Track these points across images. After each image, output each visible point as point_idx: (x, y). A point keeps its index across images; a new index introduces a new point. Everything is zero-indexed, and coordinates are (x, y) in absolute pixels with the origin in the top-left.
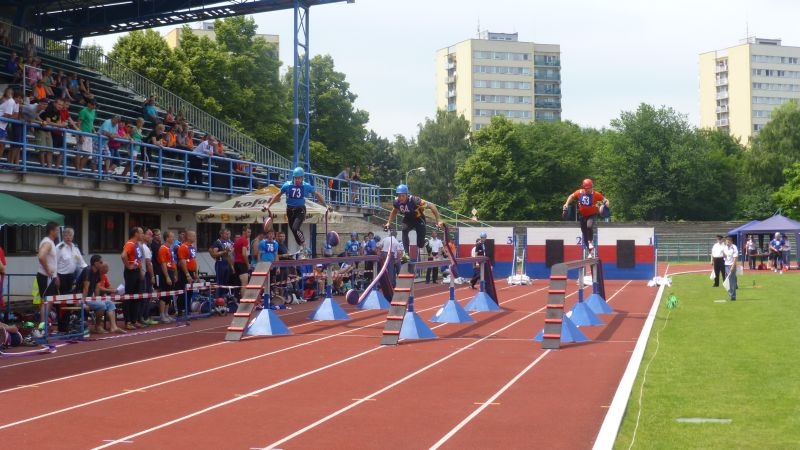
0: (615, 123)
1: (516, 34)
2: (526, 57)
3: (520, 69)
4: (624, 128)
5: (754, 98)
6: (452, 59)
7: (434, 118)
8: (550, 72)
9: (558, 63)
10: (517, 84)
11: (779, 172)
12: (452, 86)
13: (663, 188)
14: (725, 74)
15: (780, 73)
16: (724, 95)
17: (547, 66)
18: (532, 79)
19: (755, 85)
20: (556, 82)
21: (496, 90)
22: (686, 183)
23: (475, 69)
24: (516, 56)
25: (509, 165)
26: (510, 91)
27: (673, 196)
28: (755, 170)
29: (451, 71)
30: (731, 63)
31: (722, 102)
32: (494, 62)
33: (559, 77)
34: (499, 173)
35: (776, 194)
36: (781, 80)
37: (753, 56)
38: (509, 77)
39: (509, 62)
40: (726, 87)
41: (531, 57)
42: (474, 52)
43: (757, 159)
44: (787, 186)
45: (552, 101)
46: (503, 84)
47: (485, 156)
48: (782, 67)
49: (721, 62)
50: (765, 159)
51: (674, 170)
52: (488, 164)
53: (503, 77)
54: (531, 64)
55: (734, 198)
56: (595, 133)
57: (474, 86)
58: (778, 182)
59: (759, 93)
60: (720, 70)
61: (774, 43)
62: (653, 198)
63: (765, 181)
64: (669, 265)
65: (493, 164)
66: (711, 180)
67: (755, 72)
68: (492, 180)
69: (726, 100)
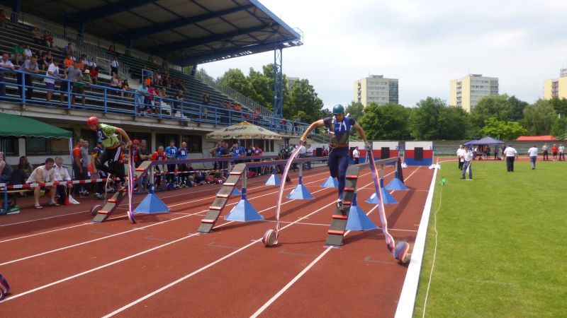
0: (417, 104)
1: (382, 76)
2: (386, 84)
3: (384, 88)
4: (421, 106)
5: (471, 96)
6: (359, 85)
7: (351, 104)
9: (398, 86)
11: (483, 122)
12: (359, 94)
14: (460, 88)
15: (481, 87)
16: (460, 95)
17: (393, 87)
18: (388, 91)
19: (471, 91)
20: (397, 92)
21: (375, 95)
22: (445, 126)
23: (368, 88)
24: (382, 83)
25: (376, 120)
27: (440, 131)
28: (473, 121)
29: (359, 89)
30: (463, 84)
31: (459, 98)
32: (374, 85)
34: (372, 123)
35: (481, 130)
36: (482, 89)
37: (471, 81)
39: (380, 85)
40: (461, 92)
41: (388, 84)
42: (367, 82)
44: (486, 127)
45: (395, 99)
46: (378, 93)
47: (368, 117)
48: (482, 85)
49: (459, 84)
50: (477, 117)
51: (440, 121)
52: (369, 119)
54: (387, 86)
55: (464, 132)
56: (410, 109)
57: (367, 95)
58: (482, 125)
59: (473, 94)
60: (458, 86)
61: (479, 76)
62: (432, 132)
63: (477, 125)
64: (438, 158)
67: (472, 86)
68: (369, 126)
69: (461, 97)
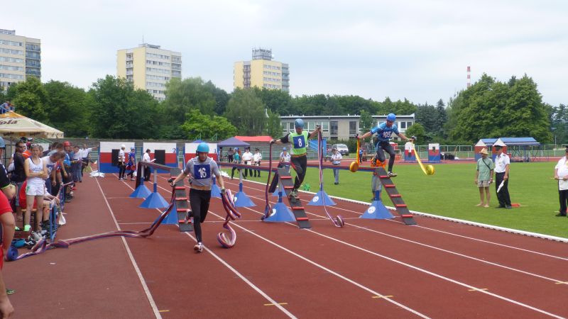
1: (14, 31)
2: (20, 44)
3: (17, 51)
4: (99, 87)
5: (147, 75)
8: (35, 55)
9: (39, 50)
10: (15, 59)
11: (183, 115)
13: (123, 122)
14: (131, 62)
15: (160, 63)
17: (33, 51)
18: (24, 58)
19: (147, 69)
20: (38, 60)
21: (2, 62)
22: (135, 119)
24: (14, 43)
25: (39, 105)
26: (10, 63)
27: (129, 126)
30: (134, 56)
31: (130, 77)
32: (1, 46)
33: (40, 57)
34: (33, 110)
35: (182, 126)
36: (161, 67)
37: (146, 54)
38: (10, 55)
39: (10, 46)
40: (132, 69)
41: (24, 45)
43: (171, 107)
44: (188, 122)
45: (35, 70)
46: (6, 59)
47: (24, 99)
48: (161, 60)
49: (129, 55)
50: (175, 108)
51: (130, 112)
52: (27, 104)
53: (6, 55)
54: (23, 49)
55: (160, 128)
59: (149, 73)
60: (128, 59)
61: (157, 47)
62: (119, 126)
63: (176, 119)
65: (29, 104)
66: (149, 118)
67: (147, 62)
69: (132, 76)
